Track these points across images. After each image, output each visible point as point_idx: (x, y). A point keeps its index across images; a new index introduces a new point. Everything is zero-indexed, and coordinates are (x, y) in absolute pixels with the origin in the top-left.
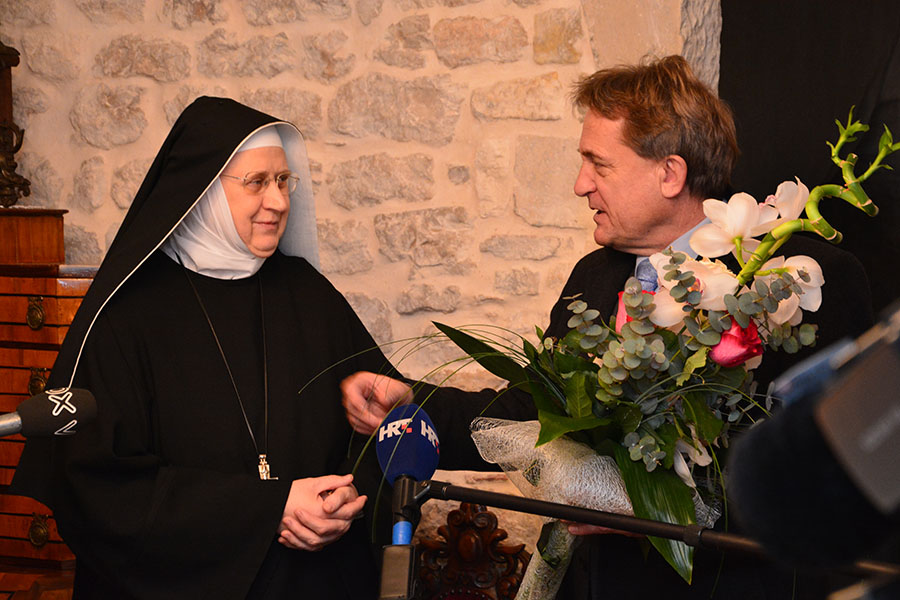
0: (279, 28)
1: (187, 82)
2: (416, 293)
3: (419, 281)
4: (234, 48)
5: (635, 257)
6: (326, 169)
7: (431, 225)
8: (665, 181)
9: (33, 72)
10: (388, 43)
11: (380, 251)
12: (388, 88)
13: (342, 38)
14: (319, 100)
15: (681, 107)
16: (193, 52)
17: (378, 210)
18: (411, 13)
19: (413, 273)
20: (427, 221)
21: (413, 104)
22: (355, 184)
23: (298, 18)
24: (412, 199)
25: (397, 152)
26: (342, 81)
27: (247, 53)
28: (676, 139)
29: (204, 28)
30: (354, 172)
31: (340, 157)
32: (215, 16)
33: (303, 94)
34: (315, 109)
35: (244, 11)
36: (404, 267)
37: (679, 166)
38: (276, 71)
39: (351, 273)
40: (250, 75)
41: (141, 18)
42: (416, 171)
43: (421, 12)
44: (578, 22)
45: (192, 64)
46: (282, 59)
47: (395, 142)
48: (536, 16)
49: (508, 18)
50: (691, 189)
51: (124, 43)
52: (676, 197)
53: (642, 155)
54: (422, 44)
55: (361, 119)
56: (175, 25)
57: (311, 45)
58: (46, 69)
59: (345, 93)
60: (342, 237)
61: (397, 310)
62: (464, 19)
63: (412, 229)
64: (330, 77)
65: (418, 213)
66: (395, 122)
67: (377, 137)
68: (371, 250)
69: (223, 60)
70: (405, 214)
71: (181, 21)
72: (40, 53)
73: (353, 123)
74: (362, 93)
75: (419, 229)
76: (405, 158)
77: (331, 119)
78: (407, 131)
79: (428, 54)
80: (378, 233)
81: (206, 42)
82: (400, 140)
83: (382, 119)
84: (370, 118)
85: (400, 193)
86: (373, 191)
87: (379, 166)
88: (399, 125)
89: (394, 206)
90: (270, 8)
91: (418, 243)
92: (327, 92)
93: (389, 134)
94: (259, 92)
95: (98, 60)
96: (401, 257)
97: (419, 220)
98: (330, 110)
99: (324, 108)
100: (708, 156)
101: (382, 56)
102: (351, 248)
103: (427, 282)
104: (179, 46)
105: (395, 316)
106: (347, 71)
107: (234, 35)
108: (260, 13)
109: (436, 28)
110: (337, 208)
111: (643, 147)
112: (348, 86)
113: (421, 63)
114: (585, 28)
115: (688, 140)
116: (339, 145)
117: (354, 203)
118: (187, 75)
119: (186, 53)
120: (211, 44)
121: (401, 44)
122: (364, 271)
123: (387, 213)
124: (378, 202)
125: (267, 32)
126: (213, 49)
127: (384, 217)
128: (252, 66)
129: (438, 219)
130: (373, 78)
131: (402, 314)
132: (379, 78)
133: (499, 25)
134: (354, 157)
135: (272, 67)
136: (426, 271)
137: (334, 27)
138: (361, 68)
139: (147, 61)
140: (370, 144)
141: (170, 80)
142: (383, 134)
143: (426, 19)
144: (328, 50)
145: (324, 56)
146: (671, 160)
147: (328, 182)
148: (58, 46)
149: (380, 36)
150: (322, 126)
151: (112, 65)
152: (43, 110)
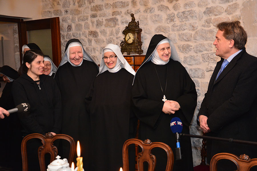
0: (185, 22)
1: (169, 32)
2: (209, 68)
3: (210, 65)
4: (177, 26)
5: (224, 59)
6: (193, 46)
7: (212, 55)
8: (230, 44)
9: (145, 33)
10: (204, 23)
11: (203, 60)
12: (204, 31)
13: (196, 23)
14: (192, 34)
15: (236, 31)
16: (170, 27)
17: (202, 53)
18: (208, 18)
19: (209, 64)
20: (211, 54)
21: (209, 34)
22: (198, 49)
23: (188, 20)
24: (208, 51)
25: (206, 43)
26: (196, 31)
27: (179, 27)
28: (233, 37)
29: (172, 23)
30: (198, 47)
31: (196, 44)
32: (174, 21)
33: (189, 33)
34: (191, 36)
35: (179, 20)
36: (207, 63)
37: (233, 42)
38: (184, 30)
39: (198, 64)
40: (180, 31)
41: (162, 23)
42: (209, 46)
43: (210, 17)
44: (240, 17)
45: (170, 29)
46: (186, 27)
47: (205, 41)
48: (232, 16)
49: (226, 17)
50: (235, 47)
51: (159, 27)
52: (231, 48)
53: (226, 39)
54: (211, 23)
55: (199, 37)
56: (168, 23)
57: (190, 25)
58: (147, 32)
59: (196, 33)
60: (196, 58)
61: (206, 71)
62: (218, 18)
63: (208, 56)
64: (194, 30)
65: (210, 53)
66: (205, 37)
67: (202, 40)
68: (201, 60)
69: (175, 28)
70: (207, 54)
71: (169, 22)
72: (146, 30)
73: (198, 38)
74: (199, 32)
75: (210, 56)
76: (207, 44)
77: (194, 37)
78: (208, 39)
79: (211, 25)
80: (202, 57)
81: (173, 25)
82: (206, 40)
83: (203, 37)
84: (201, 37)
85: (206, 50)
86: (201, 50)
87: (202, 45)
88: (206, 38)
89: (205, 52)
90: (183, 19)
91: (210, 59)
92: (193, 33)
93: (204, 39)
94: (181, 33)
95: (155, 30)
96: (207, 61)
97: (210, 55)
98: (194, 36)
99: (193, 36)
100: (239, 41)
101: (203, 26)
102: (197, 60)
103: (211, 66)
104: (168, 27)
105: (205, 72)
106: (197, 29)
107: (177, 24)
108: (182, 20)
109: (213, 20)
110: (195, 53)
111: (226, 37)
112: (197, 31)
113: (210, 26)
114: (241, 18)
115: (236, 37)
116: (195, 42)
117: (198, 52)
118: (170, 31)
119: (169, 28)
120: (173, 26)
121: (207, 23)
122: (200, 64)
123: (204, 54)
124: (202, 52)
125: (183, 23)
126: (174, 27)
127: (203, 54)
128: (180, 29)
129: (213, 54)
130: (201, 30)
131: (207, 71)
132: (202, 30)
133: (225, 19)
134: (198, 44)
135: (184, 29)
136: (211, 64)
137: (195, 21)
138: (199, 28)
139: (163, 29)
140: (201, 41)
141: (167, 32)
142: (203, 39)
143: (211, 18)
144: (194, 25)
145: (193, 26)
146: (232, 40)
147: (193, 48)
148: (149, 28)
149: (203, 22)
150: (192, 39)
151: (157, 31)
152: (147, 39)
